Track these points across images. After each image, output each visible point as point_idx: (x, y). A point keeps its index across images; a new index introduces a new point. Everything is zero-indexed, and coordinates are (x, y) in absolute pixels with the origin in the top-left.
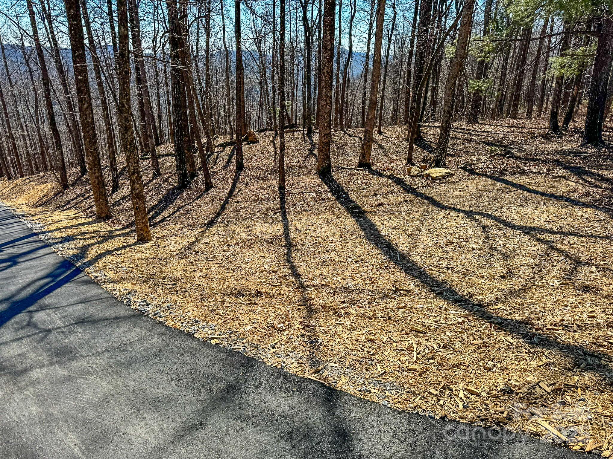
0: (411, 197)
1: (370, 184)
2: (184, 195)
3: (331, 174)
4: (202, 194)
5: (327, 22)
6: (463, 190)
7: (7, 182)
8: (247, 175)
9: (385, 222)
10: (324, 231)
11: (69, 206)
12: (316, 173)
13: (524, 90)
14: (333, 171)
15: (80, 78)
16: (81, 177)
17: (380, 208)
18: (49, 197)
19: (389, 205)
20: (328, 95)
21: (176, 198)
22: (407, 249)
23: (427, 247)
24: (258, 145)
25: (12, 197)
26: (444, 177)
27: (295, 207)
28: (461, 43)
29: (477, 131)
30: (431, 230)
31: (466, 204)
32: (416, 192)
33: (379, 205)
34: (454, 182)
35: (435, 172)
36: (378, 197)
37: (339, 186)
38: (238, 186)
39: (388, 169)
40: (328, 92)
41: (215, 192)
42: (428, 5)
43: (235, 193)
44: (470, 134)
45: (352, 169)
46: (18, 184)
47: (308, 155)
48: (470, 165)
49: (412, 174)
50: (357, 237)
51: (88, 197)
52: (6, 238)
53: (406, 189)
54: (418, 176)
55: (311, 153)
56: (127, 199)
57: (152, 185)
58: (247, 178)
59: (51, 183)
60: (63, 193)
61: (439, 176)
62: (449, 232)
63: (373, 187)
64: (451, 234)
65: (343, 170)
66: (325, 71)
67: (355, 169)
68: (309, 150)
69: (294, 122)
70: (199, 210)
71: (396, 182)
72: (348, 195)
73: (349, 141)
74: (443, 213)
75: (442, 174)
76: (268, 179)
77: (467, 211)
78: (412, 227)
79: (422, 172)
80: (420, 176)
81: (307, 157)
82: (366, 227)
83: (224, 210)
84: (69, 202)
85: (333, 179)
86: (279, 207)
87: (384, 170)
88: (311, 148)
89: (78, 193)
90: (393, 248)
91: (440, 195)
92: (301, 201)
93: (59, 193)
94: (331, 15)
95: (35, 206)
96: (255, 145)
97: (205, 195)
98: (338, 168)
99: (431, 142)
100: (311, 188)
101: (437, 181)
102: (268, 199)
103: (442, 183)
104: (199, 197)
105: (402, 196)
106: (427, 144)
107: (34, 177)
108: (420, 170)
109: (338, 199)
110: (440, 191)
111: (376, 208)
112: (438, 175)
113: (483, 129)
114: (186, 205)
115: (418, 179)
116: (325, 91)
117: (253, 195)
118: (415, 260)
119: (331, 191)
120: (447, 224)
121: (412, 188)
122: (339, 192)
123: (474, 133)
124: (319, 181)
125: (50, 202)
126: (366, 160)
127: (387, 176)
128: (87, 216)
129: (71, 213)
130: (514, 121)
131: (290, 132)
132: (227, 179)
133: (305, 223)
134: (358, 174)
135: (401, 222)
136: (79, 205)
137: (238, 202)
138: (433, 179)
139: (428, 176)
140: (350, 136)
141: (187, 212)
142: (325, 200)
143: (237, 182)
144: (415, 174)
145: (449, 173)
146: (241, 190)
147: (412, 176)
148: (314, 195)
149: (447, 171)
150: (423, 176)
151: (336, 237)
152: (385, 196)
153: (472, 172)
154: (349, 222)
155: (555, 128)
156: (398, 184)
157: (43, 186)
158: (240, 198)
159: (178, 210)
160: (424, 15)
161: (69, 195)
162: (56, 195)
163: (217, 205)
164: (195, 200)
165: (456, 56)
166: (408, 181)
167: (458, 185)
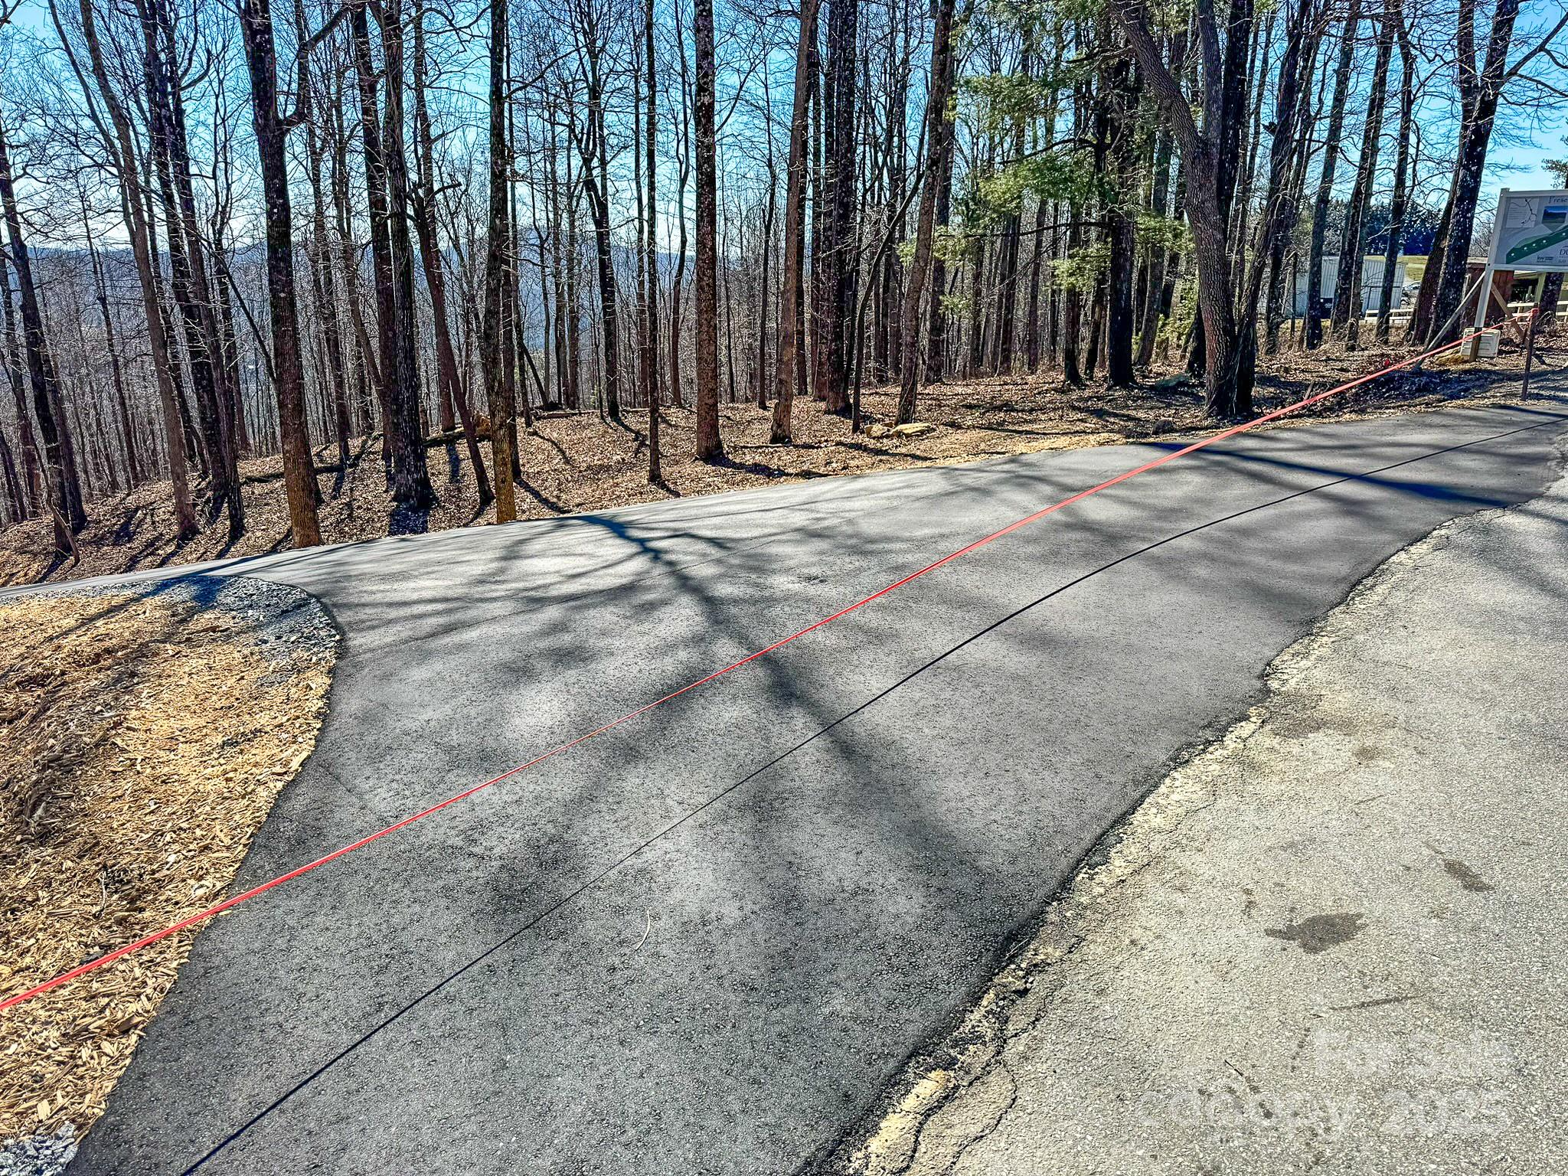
0: (884, 458)
3: (726, 457)
12: (697, 459)
13: (1020, 329)
14: (729, 454)
26: (922, 432)
32: (888, 453)
33: (844, 469)
34: (938, 437)
35: (908, 428)
36: (834, 465)
37: (755, 466)
45: (763, 446)
47: (638, 449)
49: (874, 435)
53: (871, 452)
54: (884, 436)
55: (643, 444)
61: (917, 432)
63: (817, 458)
65: (745, 450)
67: (768, 447)
68: (635, 440)
71: (853, 448)
75: (919, 429)
79: (888, 430)
80: (887, 437)
81: (638, 451)
85: (732, 461)
87: (820, 443)
88: (638, 437)
101: (914, 437)
103: (922, 439)
105: (868, 459)
108: (886, 428)
110: (922, 446)
112: (913, 431)
115: (885, 439)
119: (749, 472)
121: (880, 450)
124: (710, 468)
126: (784, 435)
127: (831, 445)
130: (1008, 379)
134: (777, 451)
138: (907, 436)
139: (899, 434)
143: (534, 490)
144: (879, 434)
145: (928, 428)
147: (874, 438)
149: (925, 426)
150: (892, 434)
155: (1073, 376)
165: (917, 259)
166: (871, 443)
167: (945, 440)
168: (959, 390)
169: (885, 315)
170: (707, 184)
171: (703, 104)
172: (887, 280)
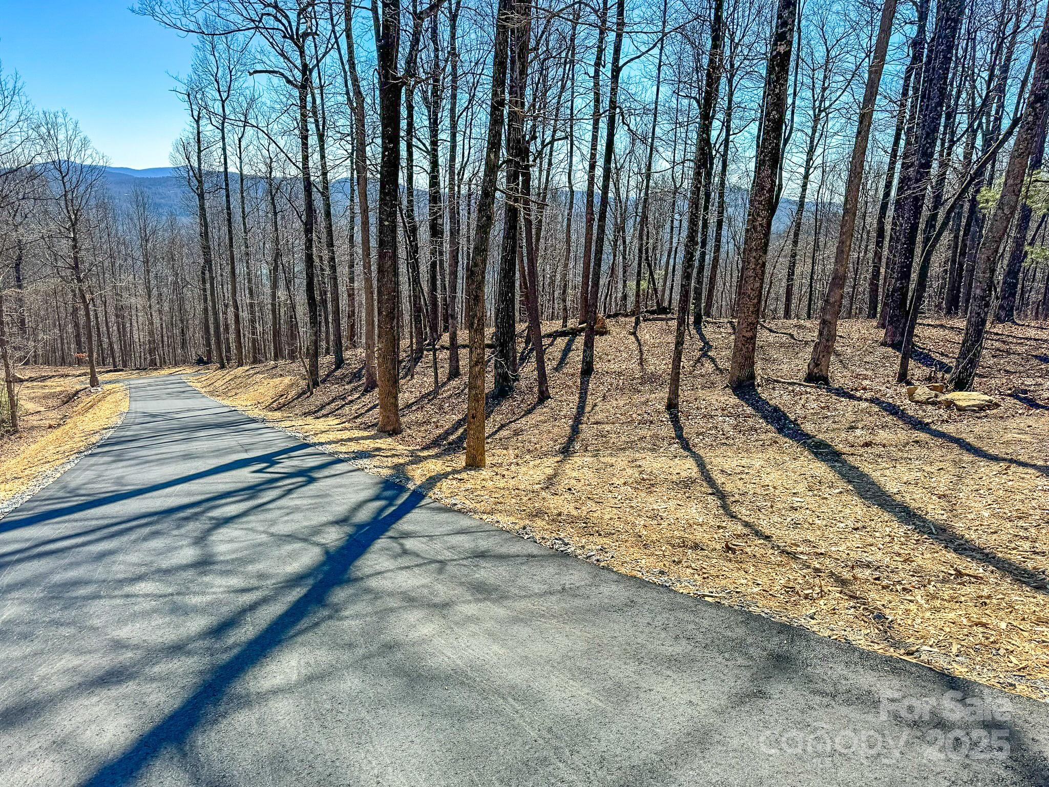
0: (923, 436)
1: (836, 409)
2: (505, 406)
3: (755, 391)
4: (534, 408)
5: (767, 148)
6: (1022, 432)
7: (219, 372)
8: (603, 384)
9: (887, 472)
10: (773, 477)
11: (324, 412)
12: (727, 386)
14: (759, 386)
15: (386, 223)
16: (335, 370)
17: (869, 449)
18: (290, 397)
19: (884, 446)
20: (760, 261)
21: (492, 411)
22: (944, 517)
23: (980, 517)
24: (607, 337)
25: (230, 394)
26: (981, 408)
27: (701, 437)
28: (1011, 185)
29: (1014, 337)
30: (982, 492)
31: (1035, 455)
32: (930, 429)
33: (867, 445)
34: (1002, 417)
35: (963, 398)
36: (858, 432)
37: (776, 409)
38: (590, 400)
39: (864, 389)
40: (760, 256)
41: (553, 405)
42: (933, 122)
43: (588, 409)
44: (1004, 342)
45: (795, 383)
46: (238, 375)
47: (699, 359)
48: (1025, 392)
49: (917, 398)
50: (841, 492)
51: (351, 402)
52: (270, 446)
53: (909, 423)
54: (929, 403)
55: (705, 355)
56: (414, 408)
57: (449, 390)
58: (602, 387)
59: (289, 378)
60: (312, 393)
61: (974, 406)
62: (1018, 497)
63: (844, 415)
64: (1023, 502)
65: (777, 385)
66: (757, 223)
67: (800, 385)
68: (701, 350)
69: (666, 304)
70: (537, 432)
71: (886, 410)
72: (798, 425)
73: (771, 339)
74: (996, 467)
75: (977, 402)
76: (639, 391)
77: (1041, 466)
78: (942, 483)
79: (936, 396)
80: (934, 403)
81: (698, 360)
82: (854, 478)
83: (578, 433)
84: (323, 407)
85: (760, 398)
86: (673, 435)
87: (856, 390)
88: (704, 347)
89: (334, 395)
90: (915, 514)
91: (980, 438)
92: (710, 429)
93: (304, 393)
94: (774, 138)
95: (269, 408)
96: (604, 337)
97: (538, 410)
98: (767, 380)
99: (930, 350)
100: (723, 410)
101: (969, 413)
102: (651, 422)
103: (979, 418)
104: (529, 412)
105: (903, 434)
106: (922, 353)
107: (260, 367)
108: (933, 393)
109: (780, 431)
110: (977, 429)
111: (862, 450)
112: (969, 403)
113: (1028, 335)
114: (511, 422)
115: (930, 407)
116: (754, 254)
117: (621, 414)
118: (967, 536)
119: (765, 417)
120: (1010, 483)
121: (920, 423)
122: (780, 420)
123: (1011, 339)
124: (734, 400)
125: (292, 404)
126: (821, 370)
127: (866, 400)
128: (358, 428)
129: (332, 421)
131: (662, 320)
132: (570, 387)
133: (735, 463)
134: (807, 393)
135: (918, 474)
136: (340, 411)
137: (597, 423)
138: (960, 409)
139: (949, 404)
140: (771, 331)
141: (517, 433)
142: (756, 430)
143: (586, 393)
144: (923, 398)
145: (991, 401)
146: (595, 405)
147: (917, 402)
148: (732, 421)
149: (987, 398)
150: (940, 402)
151: (801, 488)
152: (872, 430)
153: (1032, 404)
154: (820, 469)
156: (892, 414)
157: (277, 380)
158: (600, 417)
159: (500, 429)
160: (925, 139)
161: (319, 397)
162: (299, 396)
163: (565, 426)
164: (524, 415)
165: (1001, 206)
166: (911, 410)
167: (1011, 423)
168: (1032, 333)
169: (963, 254)
170: (774, 130)
171: (779, 53)
172: (968, 225)
